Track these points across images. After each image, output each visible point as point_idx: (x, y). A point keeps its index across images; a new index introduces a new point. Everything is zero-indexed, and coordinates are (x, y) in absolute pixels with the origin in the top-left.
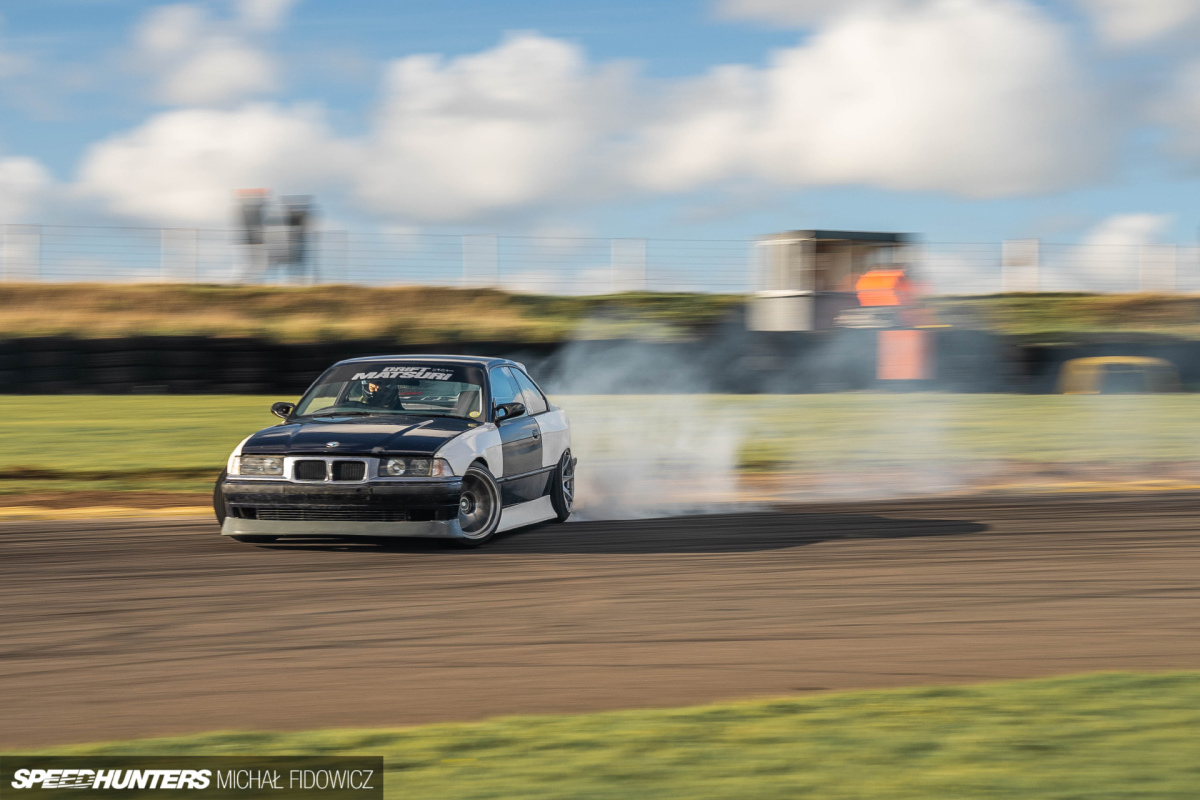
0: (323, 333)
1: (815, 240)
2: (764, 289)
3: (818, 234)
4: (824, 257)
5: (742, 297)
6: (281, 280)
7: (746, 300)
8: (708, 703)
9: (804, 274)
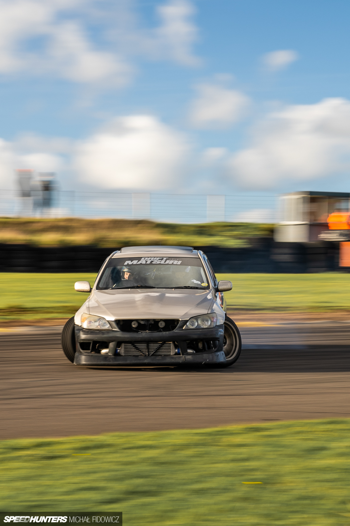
0: (61, 242)
1: (309, 196)
2: (284, 221)
3: (311, 193)
4: (315, 205)
5: (273, 225)
6: (37, 215)
7: (274, 226)
8: (216, 426)
9: (304, 213)
